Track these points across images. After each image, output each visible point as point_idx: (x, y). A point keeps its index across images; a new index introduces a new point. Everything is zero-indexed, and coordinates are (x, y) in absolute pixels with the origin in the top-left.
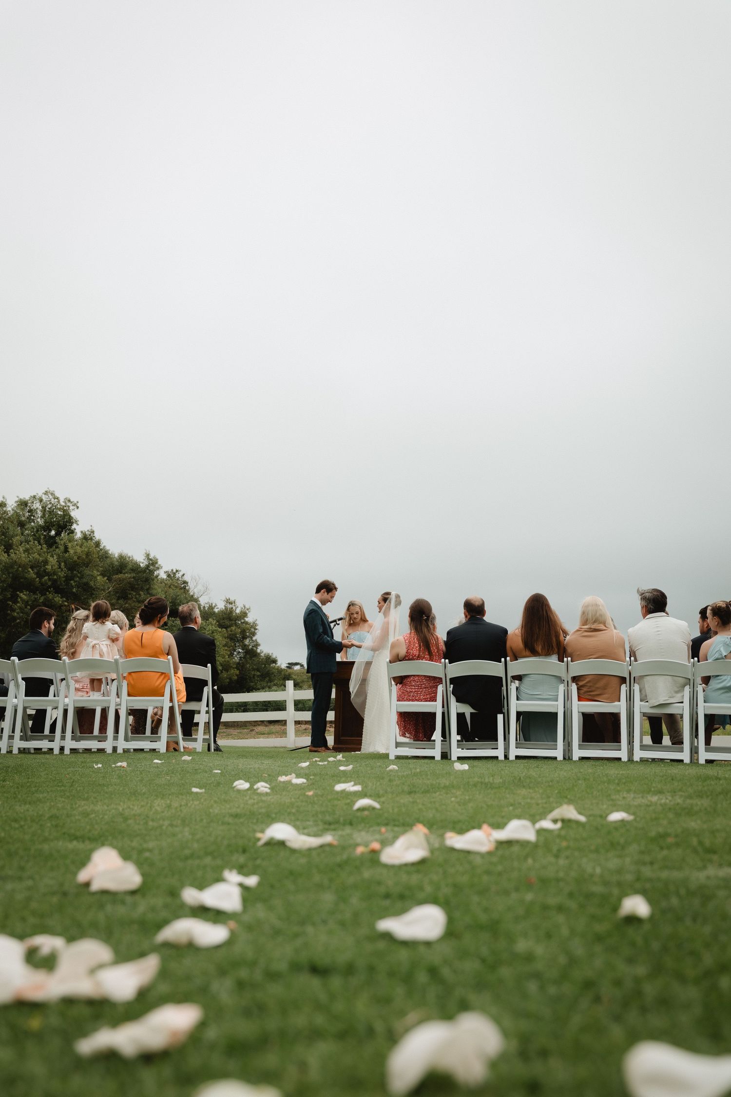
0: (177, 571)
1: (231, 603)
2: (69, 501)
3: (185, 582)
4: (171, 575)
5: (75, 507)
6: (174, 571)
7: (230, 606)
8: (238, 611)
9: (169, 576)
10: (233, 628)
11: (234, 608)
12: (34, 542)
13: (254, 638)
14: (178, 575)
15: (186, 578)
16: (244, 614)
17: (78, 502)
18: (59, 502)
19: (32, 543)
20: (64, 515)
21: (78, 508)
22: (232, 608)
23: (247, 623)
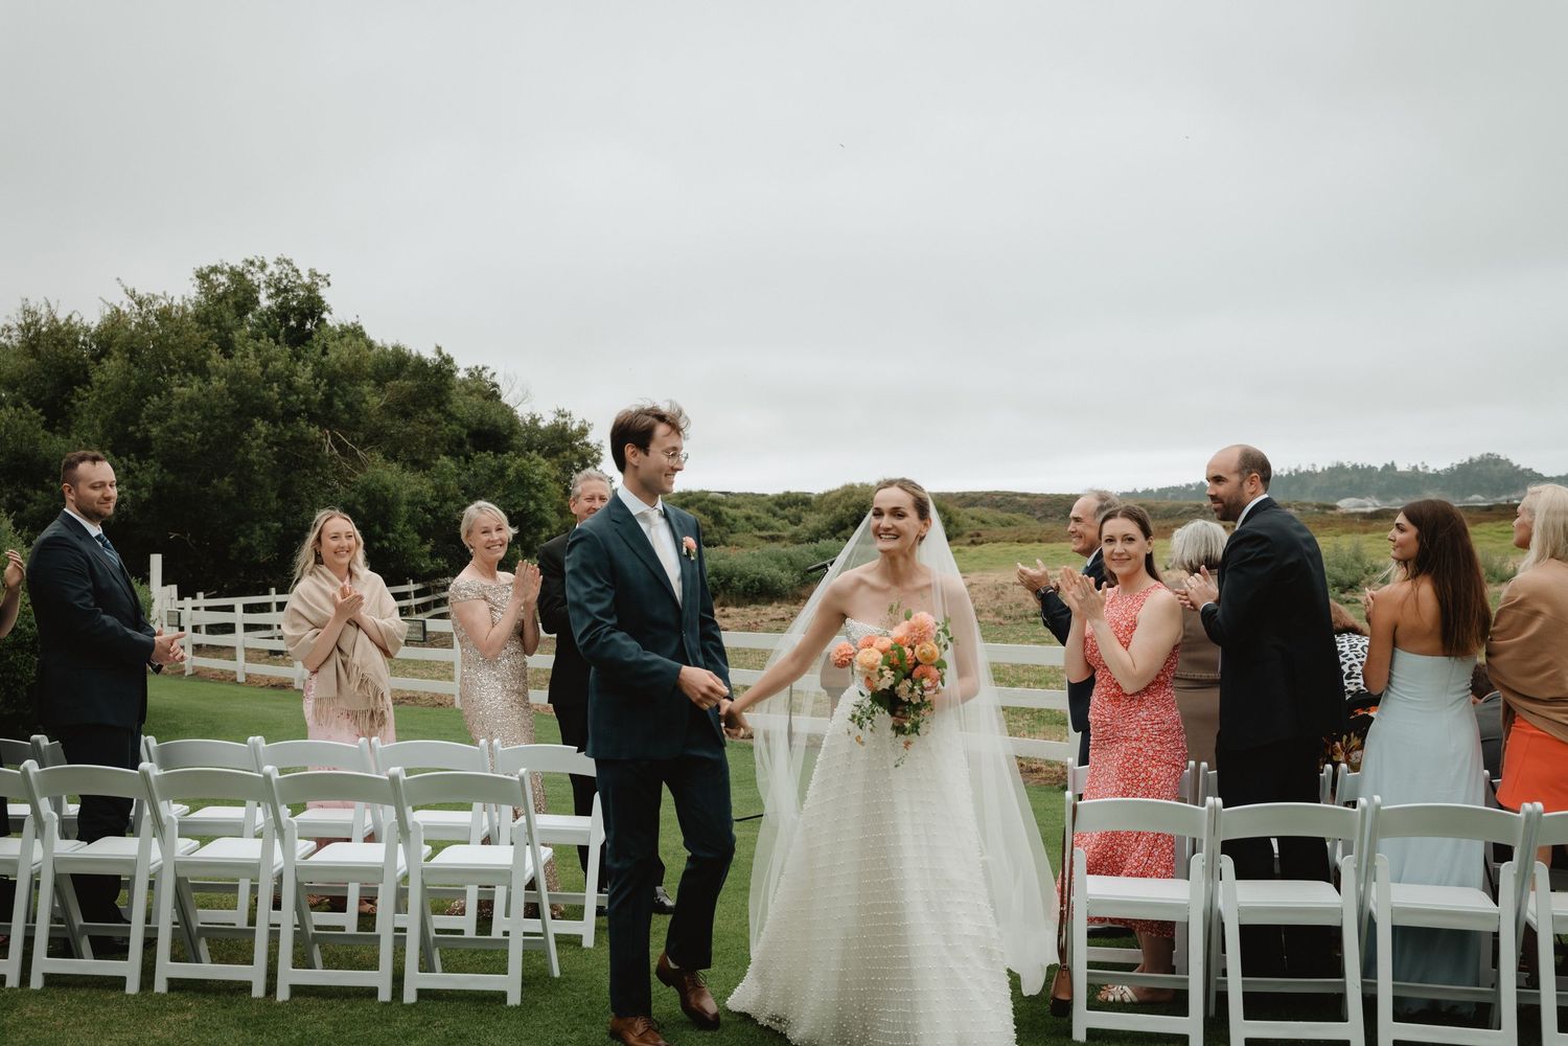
0: (484, 368)
1: (564, 416)
2: (316, 274)
3: (495, 385)
4: (476, 374)
5: (325, 283)
6: (480, 368)
7: (561, 420)
8: (575, 427)
9: (471, 375)
10: (567, 453)
11: (569, 422)
12: (268, 341)
13: (599, 468)
14: (486, 374)
15: (496, 380)
16: (583, 432)
17: (328, 275)
18: (299, 276)
19: (264, 341)
20: (309, 298)
21: (329, 284)
22: (566, 423)
23: (587, 445)
